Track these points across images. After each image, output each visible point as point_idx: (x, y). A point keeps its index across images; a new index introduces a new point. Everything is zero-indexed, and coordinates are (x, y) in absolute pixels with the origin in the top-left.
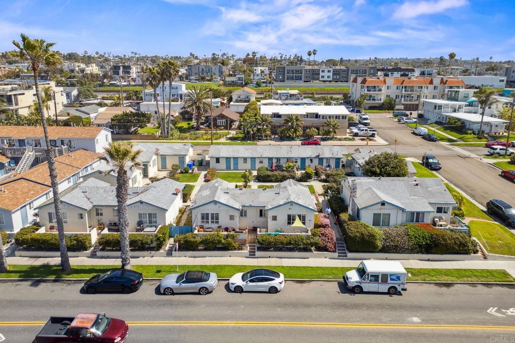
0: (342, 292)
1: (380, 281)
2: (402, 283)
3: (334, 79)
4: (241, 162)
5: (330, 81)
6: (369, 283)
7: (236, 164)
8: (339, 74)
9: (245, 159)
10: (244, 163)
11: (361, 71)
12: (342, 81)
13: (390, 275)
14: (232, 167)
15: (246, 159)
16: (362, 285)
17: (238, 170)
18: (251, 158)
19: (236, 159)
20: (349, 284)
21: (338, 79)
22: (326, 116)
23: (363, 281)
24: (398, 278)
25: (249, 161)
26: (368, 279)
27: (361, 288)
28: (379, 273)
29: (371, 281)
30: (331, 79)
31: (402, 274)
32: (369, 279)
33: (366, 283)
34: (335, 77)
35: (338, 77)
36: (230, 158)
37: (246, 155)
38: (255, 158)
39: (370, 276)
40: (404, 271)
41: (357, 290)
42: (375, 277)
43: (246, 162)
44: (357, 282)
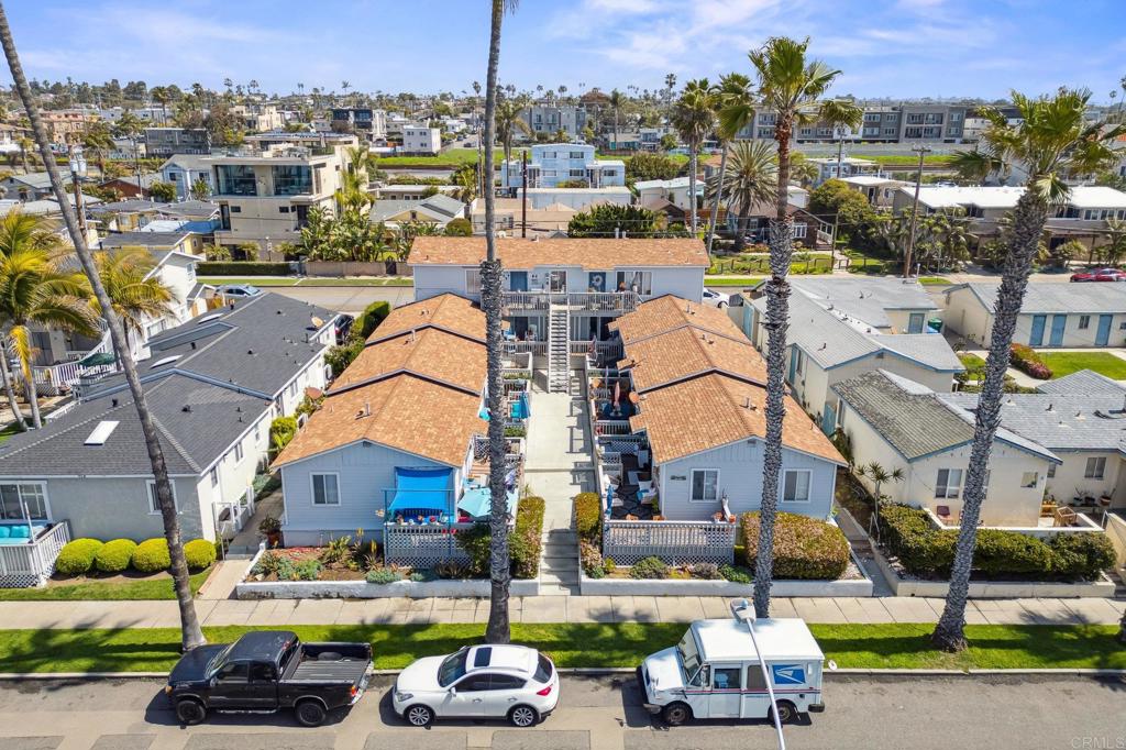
0: (631, 724)
1: (744, 687)
2: (812, 691)
3: (867, 136)
4: (1072, 325)
5: (857, 142)
6: (711, 693)
7: (1059, 331)
8: (878, 125)
9: (1085, 321)
10: (1081, 327)
11: (931, 116)
12: (884, 142)
13: (776, 668)
14: (1046, 340)
15: (1088, 318)
16: (690, 700)
17: (1060, 347)
18: (1102, 315)
19: (1061, 317)
20: (652, 700)
21: (877, 136)
22: (1096, 210)
23: (695, 688)
24: (799, 675)
25: (1094, 324)
26: (708, 680)
27: (688, 709)
28: (742, 663)
29: (717, 685)
30: (859, 137)
31: (809, 662)
32: (712, 683)
33: (703, 693)
34: (868, 131)
35: (876, 131)
36: (1045, 316)
37: (1087, 308)
38: (1111, 316)
39: (712, 672)
40: (816, 652)
41: (677, 714)
42: (730, 677)
43: (1086, 326)
44: (675, 691)
